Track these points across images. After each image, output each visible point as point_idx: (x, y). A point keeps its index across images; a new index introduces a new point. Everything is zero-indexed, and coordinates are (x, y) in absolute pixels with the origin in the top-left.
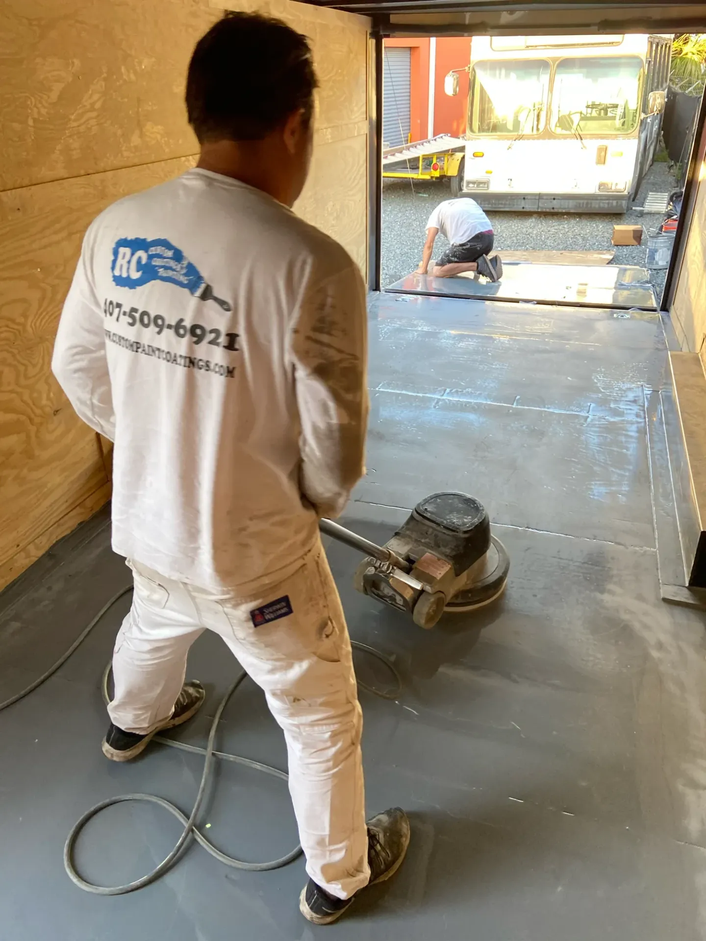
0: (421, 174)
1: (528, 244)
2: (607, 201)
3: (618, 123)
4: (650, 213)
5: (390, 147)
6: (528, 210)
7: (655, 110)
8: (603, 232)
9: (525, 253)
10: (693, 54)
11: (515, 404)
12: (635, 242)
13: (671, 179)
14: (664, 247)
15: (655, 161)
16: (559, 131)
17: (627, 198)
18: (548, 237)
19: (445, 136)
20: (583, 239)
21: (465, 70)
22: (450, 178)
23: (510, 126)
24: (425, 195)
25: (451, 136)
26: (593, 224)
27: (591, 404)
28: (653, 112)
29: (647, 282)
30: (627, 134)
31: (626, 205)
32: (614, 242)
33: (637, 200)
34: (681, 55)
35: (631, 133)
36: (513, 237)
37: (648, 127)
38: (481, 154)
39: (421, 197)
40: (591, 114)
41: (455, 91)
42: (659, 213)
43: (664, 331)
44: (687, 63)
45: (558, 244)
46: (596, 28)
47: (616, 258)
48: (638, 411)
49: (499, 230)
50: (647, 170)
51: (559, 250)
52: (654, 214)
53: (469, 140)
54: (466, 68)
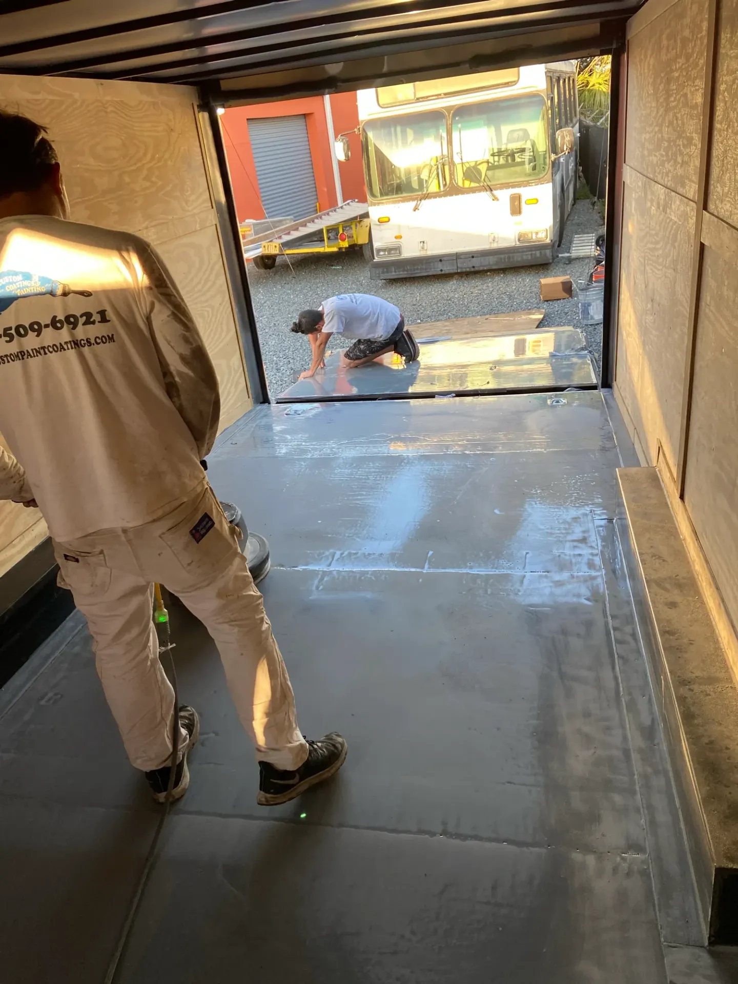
0: (328, 247)
1: (449, 312)
2: (530, 253)
3: (528, 167)
4: (578, 259)
5: (294, 221)
6: (447, 272)
7: (565, 149)
8: (531, 287)
9: (447, 324)
10: (600, 84)
11: (426, 566)
12: (566, 295)
13: (596, 217)
14: (597, 299)
15: (578, 199)
16: (467, 184)
17: (550, 247)
18: (472, 301)
19: (352, 202)
20: (510, 297)
21: (355, 132)
22: (361, 246)
23: (415, 185)
24: (338, 267)
25: (358, 202)
26: (519, 279)
27: (527, 553)
28: (564, 151)
29: (582, 349)
30: (539, 179)
31: (551, 254)
32: (543, 297)
33: (563, 245)
34: (588, 88)
35: (544, 176)
36: (434, 304)
37: (563, 168)
38: (387, 219)
39: (334, 269)
40: (498, 162)
41: (346, 155)
42: (589, 257)
43: (609, 418)
44: (595, 94)
45: (483, 308)
47: (547, 316)
48: (591, 557)
49: (418, 298)
50: (569, 210)
51: (484, 314)
52: (582, 258)
53: (371, 206)
54: (356, 130)
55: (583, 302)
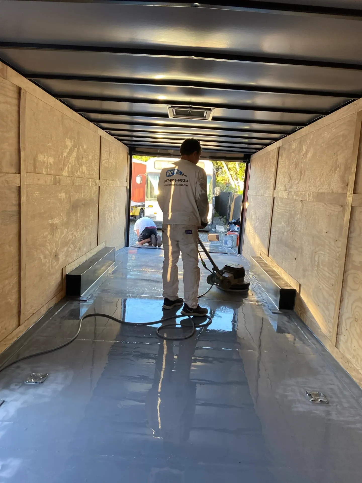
7: (217, 194)
8: (204, 237)
10: (221, 180)
12: (217, 240)
17: (210, 225)
22: (136, 216)
32: (209, 240)
38: (152, 206)
41: (140, 182)
44: (219, 184)
46: (208, 158)
53: (146, 201)
54: (145, 174)
55: (225, 240)
